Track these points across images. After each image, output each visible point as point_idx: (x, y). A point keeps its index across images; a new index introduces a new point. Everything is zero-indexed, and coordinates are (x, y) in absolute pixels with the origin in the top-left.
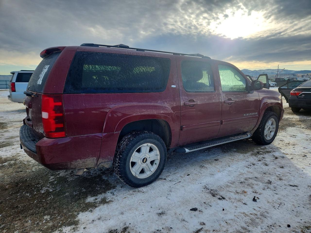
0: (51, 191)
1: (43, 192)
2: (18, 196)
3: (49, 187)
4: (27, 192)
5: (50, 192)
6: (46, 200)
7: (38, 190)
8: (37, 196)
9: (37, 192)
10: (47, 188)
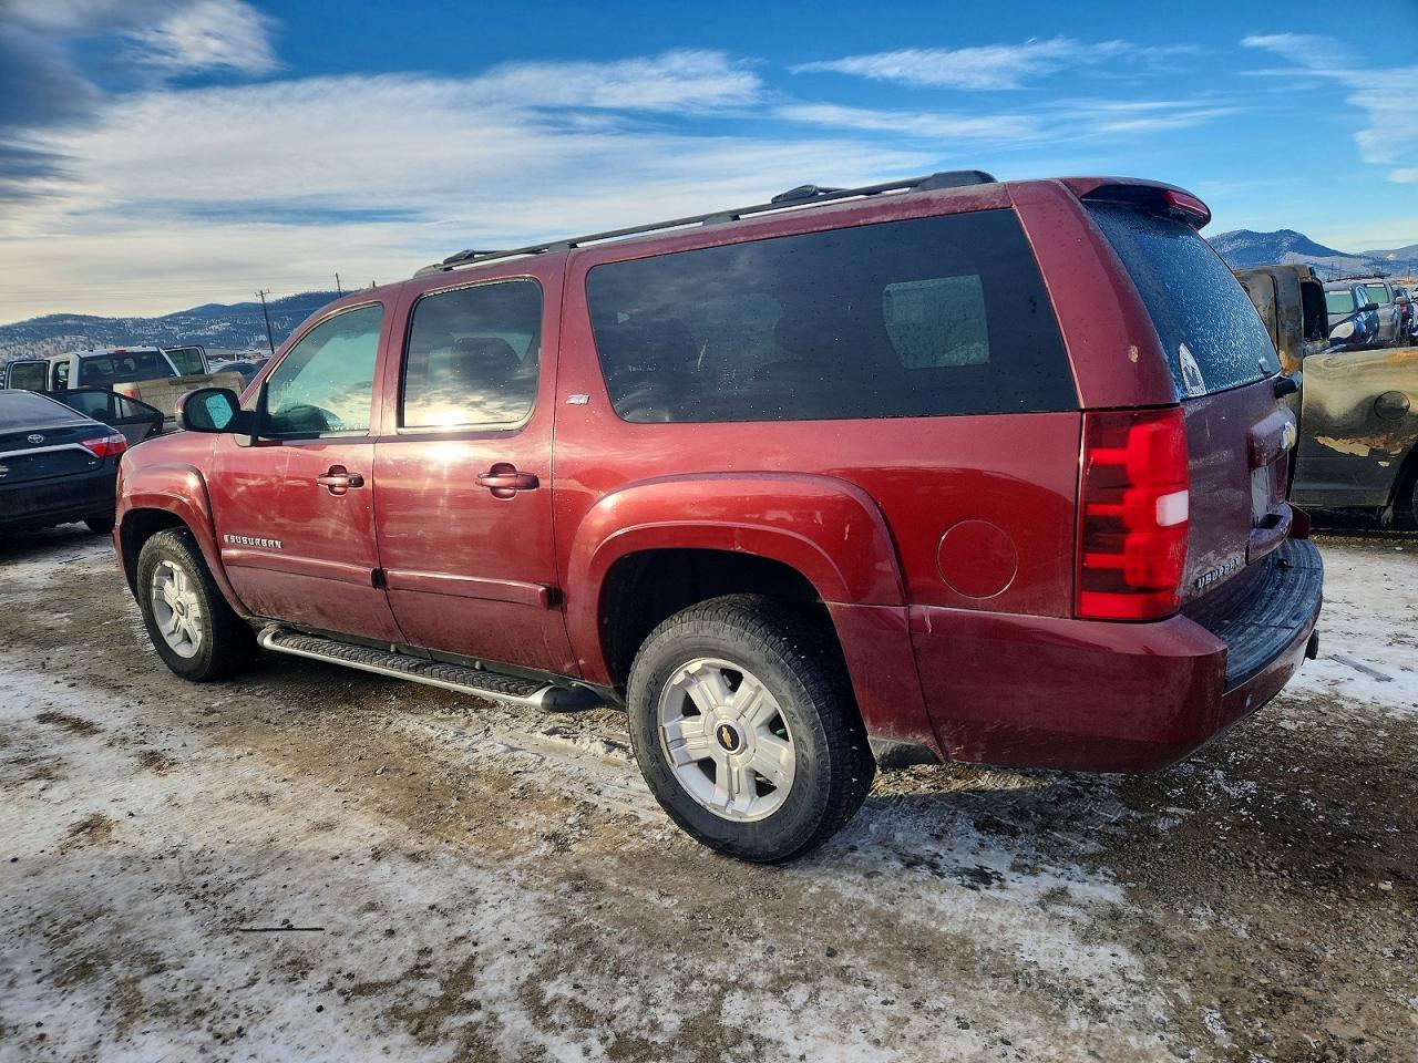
0: (1220, 774)
1: (1250, 784)
2: (1349, 818)
3: (1217, 790)
4: (1307, 814)
5: (1225, 769)
6: (1261, 759)
7: (1261, 798)
8: (1280, 782)
9: (1271, 795)
10: (1227, 789)
